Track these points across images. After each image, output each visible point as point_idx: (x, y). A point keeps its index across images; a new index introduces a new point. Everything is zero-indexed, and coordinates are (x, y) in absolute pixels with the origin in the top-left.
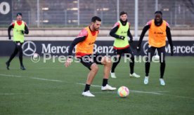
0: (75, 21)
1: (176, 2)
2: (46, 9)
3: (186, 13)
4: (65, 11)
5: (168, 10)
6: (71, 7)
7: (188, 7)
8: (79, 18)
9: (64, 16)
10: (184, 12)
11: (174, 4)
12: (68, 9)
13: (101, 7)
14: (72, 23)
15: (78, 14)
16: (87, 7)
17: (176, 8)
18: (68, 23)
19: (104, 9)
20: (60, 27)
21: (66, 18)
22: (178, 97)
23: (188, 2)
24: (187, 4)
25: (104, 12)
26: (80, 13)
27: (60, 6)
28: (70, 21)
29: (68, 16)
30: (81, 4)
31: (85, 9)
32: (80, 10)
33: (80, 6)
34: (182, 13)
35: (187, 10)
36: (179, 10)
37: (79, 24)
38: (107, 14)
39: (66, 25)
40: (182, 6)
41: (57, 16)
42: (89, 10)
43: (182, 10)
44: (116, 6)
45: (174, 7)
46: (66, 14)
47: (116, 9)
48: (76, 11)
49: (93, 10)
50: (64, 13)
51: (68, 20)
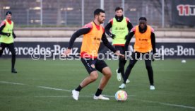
0: (37, 21)
1: (144, 2)
2: (8, 8)
3: (154, 13)
4: (28, 10)
5: (135, 10)
6: (34, 6)
7: (156, 7)
8: (41, 18)
9: (26, 16)
10: (152, 12)
11: (142, 3)
12: (30, 9)
13: (65, 6)
14: (34, 23)
15: (41, 13)
16: (50, 7)
17: (143, 9)
18: (30, 23)
19: (69, 9)
20: (22, 27)
21: (28, 18)
22: (144, 101)
23: (156, 2)
24: (154, 4)
25: (68, 12)
26: (43, 13)
27: (22, 5)
28: (32, 21)
29: (30, 16)
30: (45, 3)
31: (48, 9)
32: (43, 9)
33: (43, 5)
34: (149, 14)
35: (155, 10)
36: (147, 10)
37: (41, 24)
38: (71, 14)
39: (28, 25)
40: (149, 6)
41: (19, 16)
42: (53, 9)
43: (149, 10)
44: (81, 6)
45: (141, 7)
46: (28, 14)
47: (81, 9)
48: (39, 11)
49: (57, 9)
50: (26, 12)
51: (30, 19)
